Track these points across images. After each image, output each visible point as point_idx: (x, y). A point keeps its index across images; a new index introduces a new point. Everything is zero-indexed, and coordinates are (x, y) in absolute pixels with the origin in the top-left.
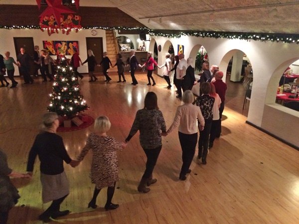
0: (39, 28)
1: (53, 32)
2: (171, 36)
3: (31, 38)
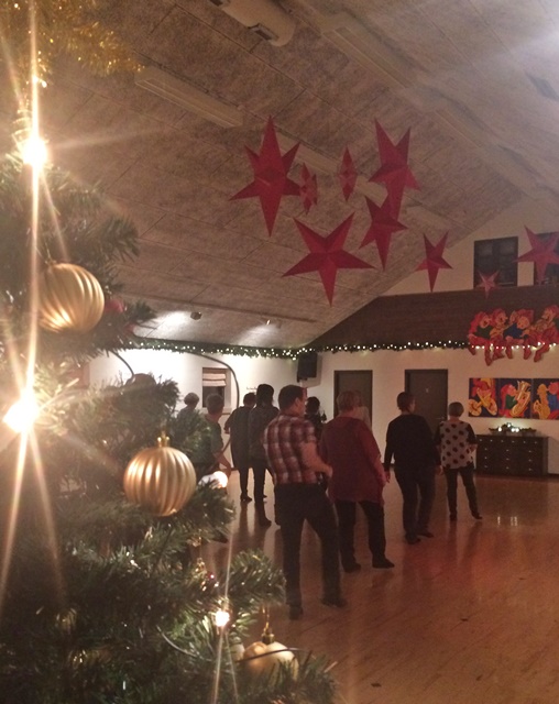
0: (466, 346)
1: (498, 355)
3: (445, 372)
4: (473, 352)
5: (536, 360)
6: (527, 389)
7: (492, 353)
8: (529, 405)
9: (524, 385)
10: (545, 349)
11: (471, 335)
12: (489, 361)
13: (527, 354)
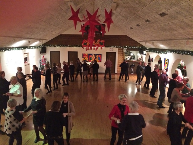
0: (82, 47)
2: (160, 52)
3: (77, 52)
4: (83, 48)
5: (96, 50)
6: (94, 56)
7: (87, 48)
8: (95, 59)
9: (94, 55)
10: (98, 48)
11: (83, 44)
12: (86, 50)
13: (94, 49)
